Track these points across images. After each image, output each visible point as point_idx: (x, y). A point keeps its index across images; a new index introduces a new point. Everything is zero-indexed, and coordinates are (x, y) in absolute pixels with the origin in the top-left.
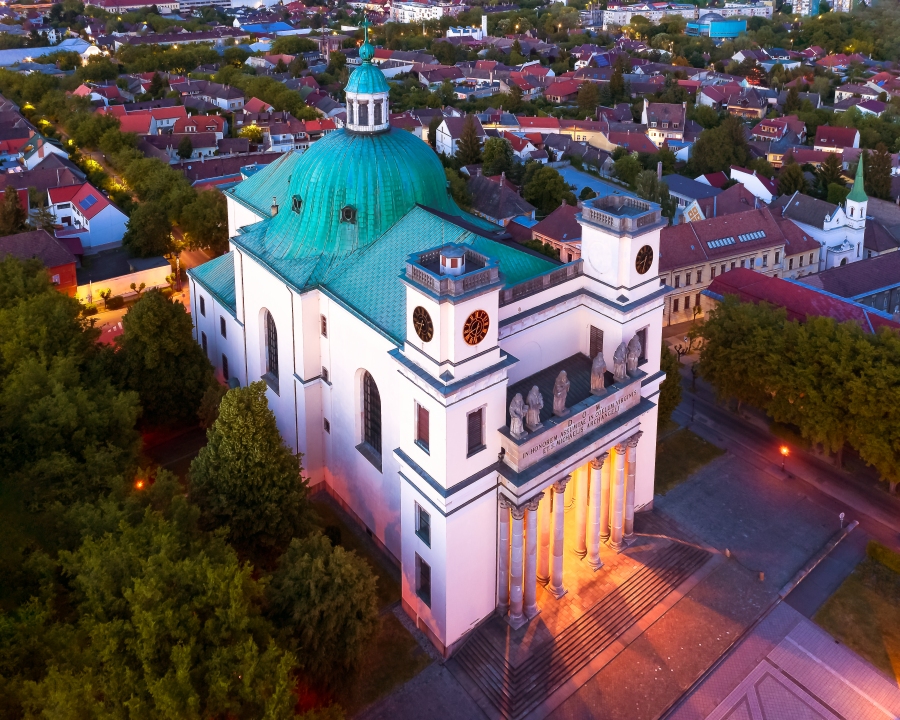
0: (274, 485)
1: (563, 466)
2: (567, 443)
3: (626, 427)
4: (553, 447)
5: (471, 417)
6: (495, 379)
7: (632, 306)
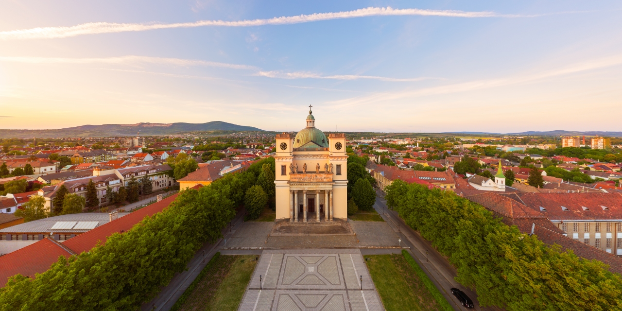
1: (304, 186)
2: (305, 181)
3: (327, 186)
4: (301, 180)
5: (282, 166)
6: (288, 159)
7: (333, 157)
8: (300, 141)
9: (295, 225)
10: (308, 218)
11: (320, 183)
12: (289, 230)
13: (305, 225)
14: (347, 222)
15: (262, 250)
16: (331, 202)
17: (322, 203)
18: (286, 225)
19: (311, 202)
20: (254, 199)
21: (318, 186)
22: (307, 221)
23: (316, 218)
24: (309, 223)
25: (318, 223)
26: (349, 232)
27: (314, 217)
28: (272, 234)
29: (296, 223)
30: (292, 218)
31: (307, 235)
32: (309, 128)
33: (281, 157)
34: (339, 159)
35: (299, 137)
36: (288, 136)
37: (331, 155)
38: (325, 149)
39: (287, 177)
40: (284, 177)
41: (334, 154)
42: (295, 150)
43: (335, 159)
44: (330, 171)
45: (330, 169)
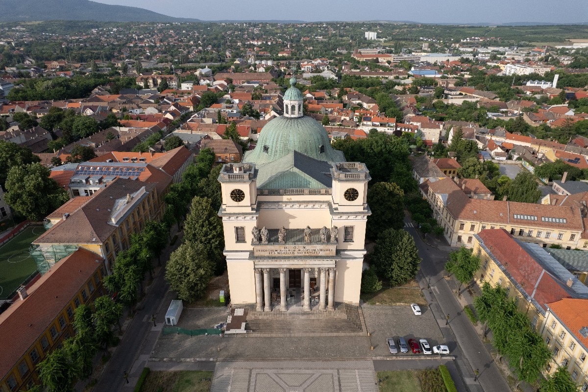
1: (282, 263)
2: (284, 255)
3: (325, 263)
4: (275, 254)
5: (237, 228)
6: (248, 217)
7: (339, 213)
8: (269, 150)
9: (265, 317)
11: (312, 259)
12: (255, 326)
13: (282, 316)
14: (358, 309)
15: (214, 362)
16: (330, 284)
18: (251, 316)
21: (308, 263)
22: (288, 308)
23: (303, 304)
24: (291, 314)
25: (306, 313)
26: (359, 329)
29: (267, 314)
30: (260, 303)
31: (288, 335)
32: (291, 118)
33: (234, 214)
34: (352, 217)
35: (268, 141)
36: (246, 176)
37: (336, 209)
38: (323, 191)
39: (248, 246)
40: (241, 246)
41: (341, 209)
42: (261, 192)
43: (344, 217)
44: (332, 239)
45: (333, 236)
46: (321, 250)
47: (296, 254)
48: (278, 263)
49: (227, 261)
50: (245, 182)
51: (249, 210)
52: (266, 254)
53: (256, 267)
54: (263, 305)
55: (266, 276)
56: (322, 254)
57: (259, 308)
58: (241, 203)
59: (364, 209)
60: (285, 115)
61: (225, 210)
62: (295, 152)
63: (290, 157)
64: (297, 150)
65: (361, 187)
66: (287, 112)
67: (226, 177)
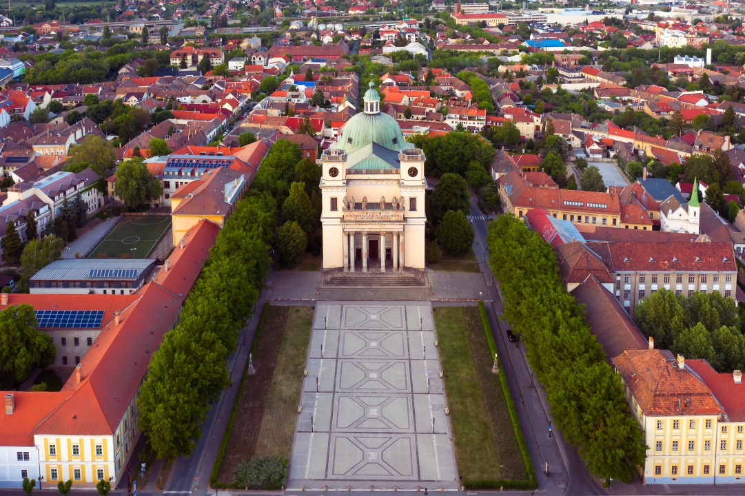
0: (299, 212)
1: (364, 227)
2: (366, 220)
3: (396, 226)
4: (359, 219)
5: (332, 199)
6: (340, 190)
7: (405, 186)
8: (353, 141)
9: (351, 276)
10: (368, 267)
11: (386, 223)
12: (344, 281)
13: (364, 276)
14: (424, 273)
15: (315, 302)
16: (400, 247)
17: (390, 247)
18: (339, 275)
19: (374, 245)
20: (292, 242)
21: (383, 227)
22: (368, 271)
23: (380, 267)
24: (371, 274)
25: (383, 274)
26: (424, 284)
27: (377, 266)
28: (322, 286)
29: (352, 273)
30: (347, 266)
31: (368, 287)
32: (370, 115)
33: (331, 187)
34: (414, 190)
35: (351, 134)
36: (340, 158)
37: (403, 183)
38: (394, 172)
39: (340, 213)
40: (334, 214)
41: (406, 183)
42: (349, 172)
43: (408, 190)
44: (401, 207)
45: (400, 204)
46: (392, 216)
47: (374, 220)
48: (361, 227)
49: (323, 227)
50: (339, 162)
51: (341, 184)
52: (353, 219)
53: (345, 230)
54: (349, 268)
55: (352, 238)
56: (393, 219)
57: (346, 270)
58: (336, 178)
59: (423, 183)
60: (365, 112)
61: (324, 184)
62: (374, 143)
63: (370, 147)
64: (375, 141)
65: (420, 166)
66: (367, 110)
67: (327, 158)
